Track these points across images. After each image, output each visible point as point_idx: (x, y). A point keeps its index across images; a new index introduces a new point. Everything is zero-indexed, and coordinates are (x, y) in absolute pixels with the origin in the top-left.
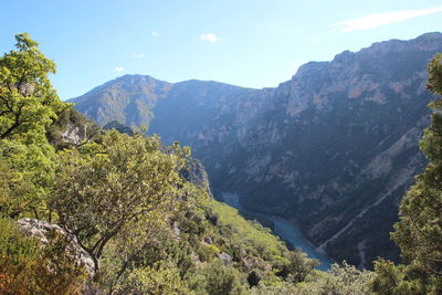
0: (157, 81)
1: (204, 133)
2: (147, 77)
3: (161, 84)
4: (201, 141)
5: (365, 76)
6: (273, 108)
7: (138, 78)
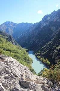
0: (14, 23)
1: (22, 34)
2: (11, 22)
3: (15, 24)
4: (22, 36)
5: (57, 16)
6: (38, 27)
7: (9, 22)
